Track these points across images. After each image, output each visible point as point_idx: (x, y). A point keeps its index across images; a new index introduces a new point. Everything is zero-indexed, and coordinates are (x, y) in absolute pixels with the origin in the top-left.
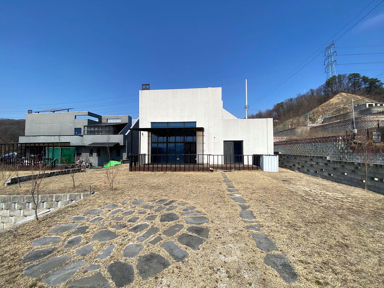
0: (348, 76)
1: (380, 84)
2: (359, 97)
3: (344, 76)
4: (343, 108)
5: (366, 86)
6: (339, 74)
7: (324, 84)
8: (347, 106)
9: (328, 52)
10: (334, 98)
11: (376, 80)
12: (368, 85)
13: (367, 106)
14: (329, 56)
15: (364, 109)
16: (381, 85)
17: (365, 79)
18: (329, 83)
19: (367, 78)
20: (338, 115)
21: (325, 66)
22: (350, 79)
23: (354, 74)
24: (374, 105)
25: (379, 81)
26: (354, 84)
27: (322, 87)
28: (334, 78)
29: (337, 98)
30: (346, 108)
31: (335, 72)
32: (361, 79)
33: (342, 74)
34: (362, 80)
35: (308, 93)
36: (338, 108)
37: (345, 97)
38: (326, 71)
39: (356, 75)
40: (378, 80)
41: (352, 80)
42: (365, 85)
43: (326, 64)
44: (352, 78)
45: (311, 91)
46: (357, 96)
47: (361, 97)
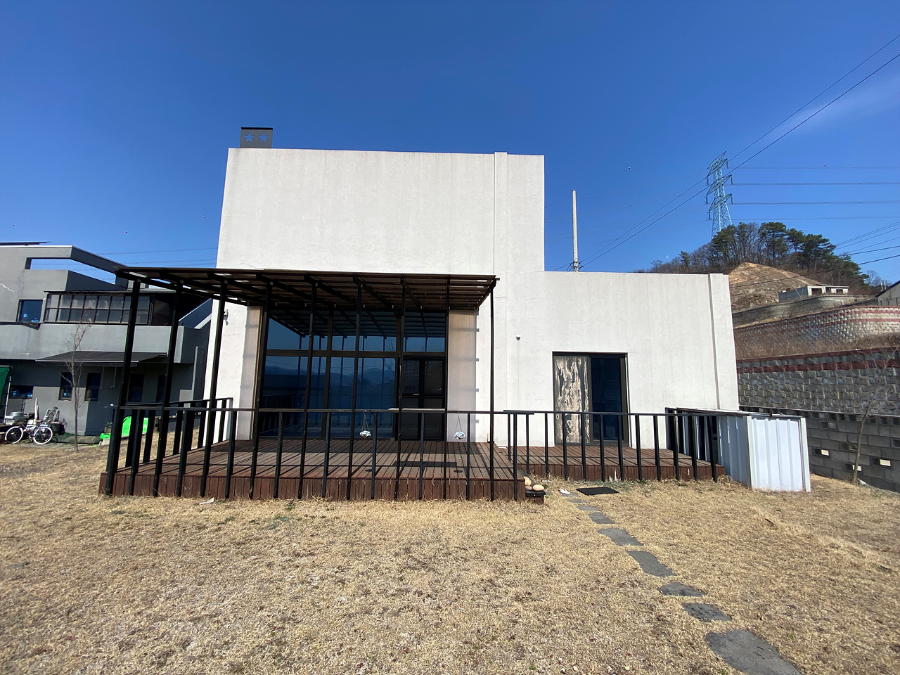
0: (759, 228)
1: (829, 247)
2: (784, 273)
3: (751, 227)
4: (755, 296)
5: (798, 250)
6: (740, 223)
7: (709, 243)
8: (762, 292)
9: (714, 177)
10: (732, 273)
11: (819, 240)
12: (802, 249)
13: (810, 293)
14: (716, 185)
15: (802, 298)
16: (831, 250)
17: (795, 237)
18: (720, 241)
19: (800, 234)
20: (744, 310)
21: (709, 206)
22: (764, 234)
23: (771, 224)
24: (824, 291)
25: (825, 240)
26: (773, 246)
27: (706, 248)
28: (729, 230)
29: (739, 273)
30: (760, 296)
31: (731, 217)
32: (787, 236)
33: (747, 223)
34: (788, 239)
35: (676, 260)
36: (744, 296)
37: (757, 274)
38: (712, 217)
39: (776, 227)
40: (823, 237)
41: (769, 237)
42: (796, 249)
43: (711, 200)
44: (769, 232)
45: (683, 257)
46: (780, 271)
47: (789, 274)
